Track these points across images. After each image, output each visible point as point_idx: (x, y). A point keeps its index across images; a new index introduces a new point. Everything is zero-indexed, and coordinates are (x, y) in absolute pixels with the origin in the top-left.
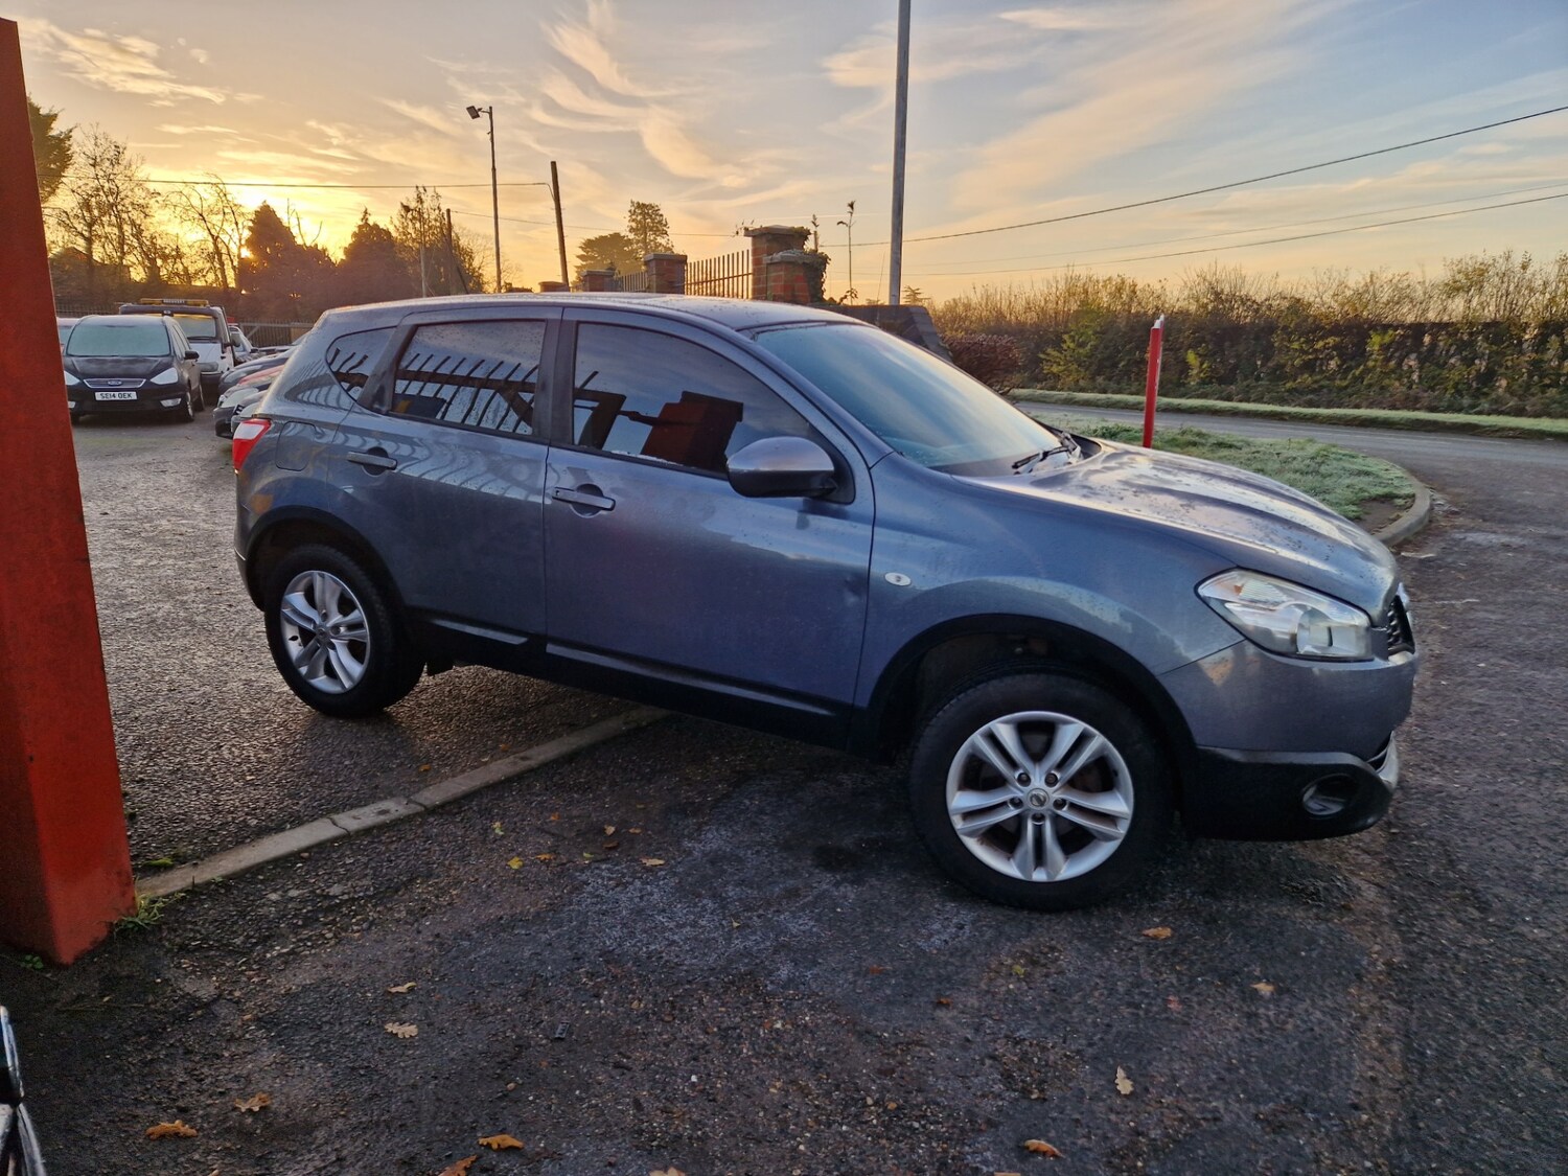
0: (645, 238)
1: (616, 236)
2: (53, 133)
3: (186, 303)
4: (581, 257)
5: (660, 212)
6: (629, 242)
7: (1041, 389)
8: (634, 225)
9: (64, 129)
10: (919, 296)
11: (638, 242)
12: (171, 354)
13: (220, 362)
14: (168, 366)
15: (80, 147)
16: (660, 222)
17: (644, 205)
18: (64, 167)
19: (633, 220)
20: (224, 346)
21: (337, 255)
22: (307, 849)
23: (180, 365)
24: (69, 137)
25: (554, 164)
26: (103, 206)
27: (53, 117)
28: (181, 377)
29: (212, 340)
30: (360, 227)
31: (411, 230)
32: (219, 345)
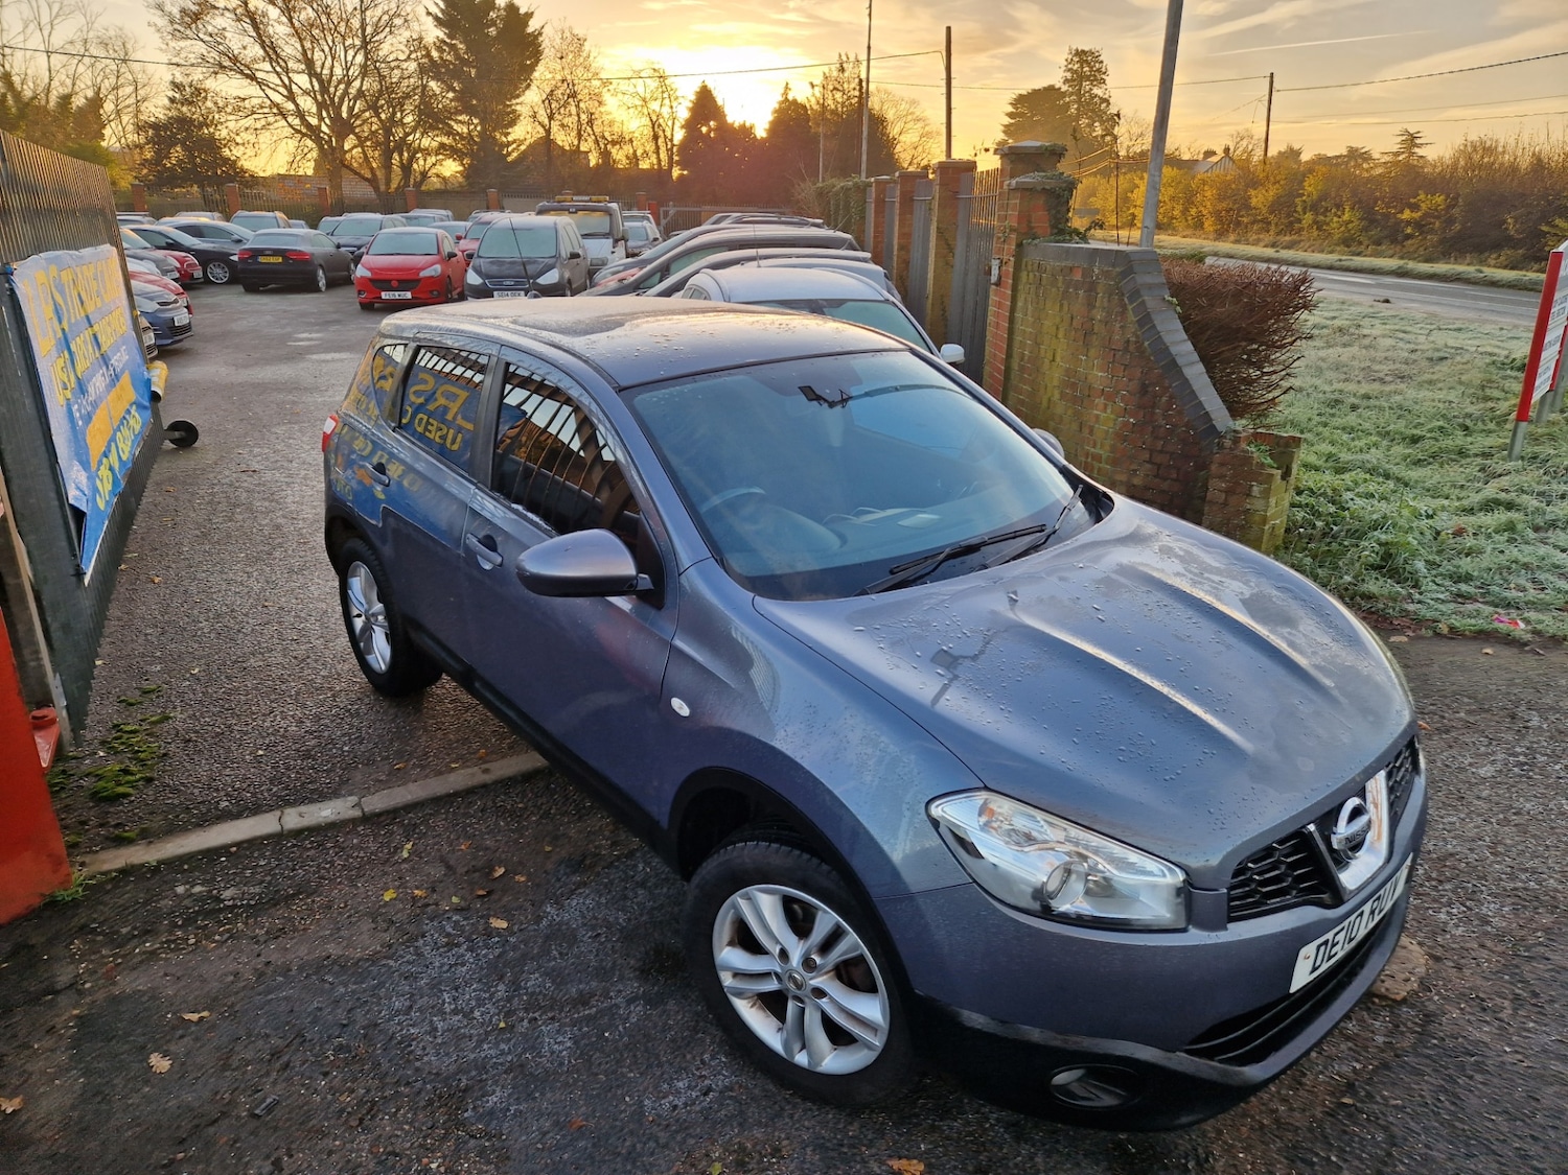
0: (1080, 90)
1: (1051, 88)
2: (530, 30)
3: (590, 201)
4: (1010, 115)
5: (1101, 58)
6: (1064, 94)
7: (1537, 271)
8: (1069, 75)
9: (538, 27)
10: (1418, 141)
11: (1072, 94)
12: (557, 256)
13: (610, 257)
14: (550, 268)
15: (549, 42)
16: (1099, 70)
17: (1083, 51)
18: (538, 61)
19: (1069, 70)
20: (616, 241)
21: (761, 132)
22: (238, 844)
23: (563, 266)
24: (540, 34)
25: (949, 29)
26: (565, 96)
27: (529, 15)
28: (562, 277)
29: (605, 236)
30: (781, 103)
31: (830, 102)
32: (611, 240)
